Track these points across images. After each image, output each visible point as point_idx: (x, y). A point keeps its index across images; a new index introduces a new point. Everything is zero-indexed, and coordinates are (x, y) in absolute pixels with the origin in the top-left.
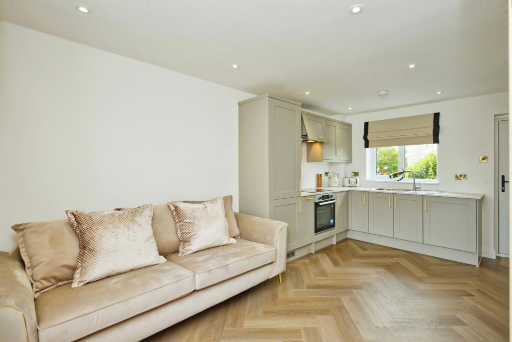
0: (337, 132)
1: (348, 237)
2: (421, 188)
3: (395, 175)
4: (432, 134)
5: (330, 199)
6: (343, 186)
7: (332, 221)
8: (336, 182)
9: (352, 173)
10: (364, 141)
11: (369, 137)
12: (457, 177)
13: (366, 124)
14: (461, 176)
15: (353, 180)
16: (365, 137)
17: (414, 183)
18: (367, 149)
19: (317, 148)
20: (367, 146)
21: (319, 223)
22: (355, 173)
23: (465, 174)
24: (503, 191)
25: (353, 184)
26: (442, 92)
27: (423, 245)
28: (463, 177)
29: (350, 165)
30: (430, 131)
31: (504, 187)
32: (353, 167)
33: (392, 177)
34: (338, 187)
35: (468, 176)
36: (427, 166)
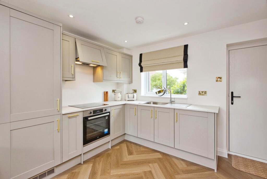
0: (117, 60)
1: (125, 139)
2: (175, 102)
3: (159, 92)
4: (183, 61)
5: (104, 112)
6: (125, 100)
7: (106, 130)
8: (119, 97)
9: (133, 90)
10: (139, 68)
11: (142, 64)
12: (200, 94)
13: (141, 55)
14: (202, 92)
15: (131, 95)
16: (140, 65)
17: (171, 98)
18: (142, 73)
19: (99, 70)
20: (141, 71)
21: (89, 135)
22: (134, 90)
23: (206, 91)
24: (232, 104)
25: (131, 99)
26: (188, 23)
27: (174, 150)
28: (204, 93)
29: (131, 84)
30: (181, 58)
31: (233, 101)
32: (133, 86)
33: (157, 93)
34: (121, 100)
35: (207, 93)
36: (184, 86)
